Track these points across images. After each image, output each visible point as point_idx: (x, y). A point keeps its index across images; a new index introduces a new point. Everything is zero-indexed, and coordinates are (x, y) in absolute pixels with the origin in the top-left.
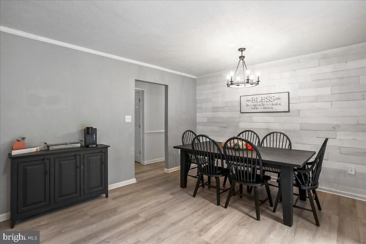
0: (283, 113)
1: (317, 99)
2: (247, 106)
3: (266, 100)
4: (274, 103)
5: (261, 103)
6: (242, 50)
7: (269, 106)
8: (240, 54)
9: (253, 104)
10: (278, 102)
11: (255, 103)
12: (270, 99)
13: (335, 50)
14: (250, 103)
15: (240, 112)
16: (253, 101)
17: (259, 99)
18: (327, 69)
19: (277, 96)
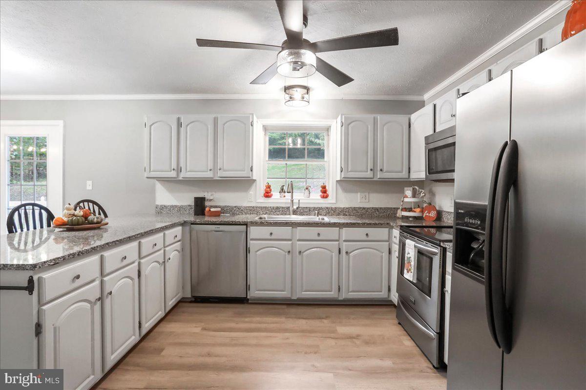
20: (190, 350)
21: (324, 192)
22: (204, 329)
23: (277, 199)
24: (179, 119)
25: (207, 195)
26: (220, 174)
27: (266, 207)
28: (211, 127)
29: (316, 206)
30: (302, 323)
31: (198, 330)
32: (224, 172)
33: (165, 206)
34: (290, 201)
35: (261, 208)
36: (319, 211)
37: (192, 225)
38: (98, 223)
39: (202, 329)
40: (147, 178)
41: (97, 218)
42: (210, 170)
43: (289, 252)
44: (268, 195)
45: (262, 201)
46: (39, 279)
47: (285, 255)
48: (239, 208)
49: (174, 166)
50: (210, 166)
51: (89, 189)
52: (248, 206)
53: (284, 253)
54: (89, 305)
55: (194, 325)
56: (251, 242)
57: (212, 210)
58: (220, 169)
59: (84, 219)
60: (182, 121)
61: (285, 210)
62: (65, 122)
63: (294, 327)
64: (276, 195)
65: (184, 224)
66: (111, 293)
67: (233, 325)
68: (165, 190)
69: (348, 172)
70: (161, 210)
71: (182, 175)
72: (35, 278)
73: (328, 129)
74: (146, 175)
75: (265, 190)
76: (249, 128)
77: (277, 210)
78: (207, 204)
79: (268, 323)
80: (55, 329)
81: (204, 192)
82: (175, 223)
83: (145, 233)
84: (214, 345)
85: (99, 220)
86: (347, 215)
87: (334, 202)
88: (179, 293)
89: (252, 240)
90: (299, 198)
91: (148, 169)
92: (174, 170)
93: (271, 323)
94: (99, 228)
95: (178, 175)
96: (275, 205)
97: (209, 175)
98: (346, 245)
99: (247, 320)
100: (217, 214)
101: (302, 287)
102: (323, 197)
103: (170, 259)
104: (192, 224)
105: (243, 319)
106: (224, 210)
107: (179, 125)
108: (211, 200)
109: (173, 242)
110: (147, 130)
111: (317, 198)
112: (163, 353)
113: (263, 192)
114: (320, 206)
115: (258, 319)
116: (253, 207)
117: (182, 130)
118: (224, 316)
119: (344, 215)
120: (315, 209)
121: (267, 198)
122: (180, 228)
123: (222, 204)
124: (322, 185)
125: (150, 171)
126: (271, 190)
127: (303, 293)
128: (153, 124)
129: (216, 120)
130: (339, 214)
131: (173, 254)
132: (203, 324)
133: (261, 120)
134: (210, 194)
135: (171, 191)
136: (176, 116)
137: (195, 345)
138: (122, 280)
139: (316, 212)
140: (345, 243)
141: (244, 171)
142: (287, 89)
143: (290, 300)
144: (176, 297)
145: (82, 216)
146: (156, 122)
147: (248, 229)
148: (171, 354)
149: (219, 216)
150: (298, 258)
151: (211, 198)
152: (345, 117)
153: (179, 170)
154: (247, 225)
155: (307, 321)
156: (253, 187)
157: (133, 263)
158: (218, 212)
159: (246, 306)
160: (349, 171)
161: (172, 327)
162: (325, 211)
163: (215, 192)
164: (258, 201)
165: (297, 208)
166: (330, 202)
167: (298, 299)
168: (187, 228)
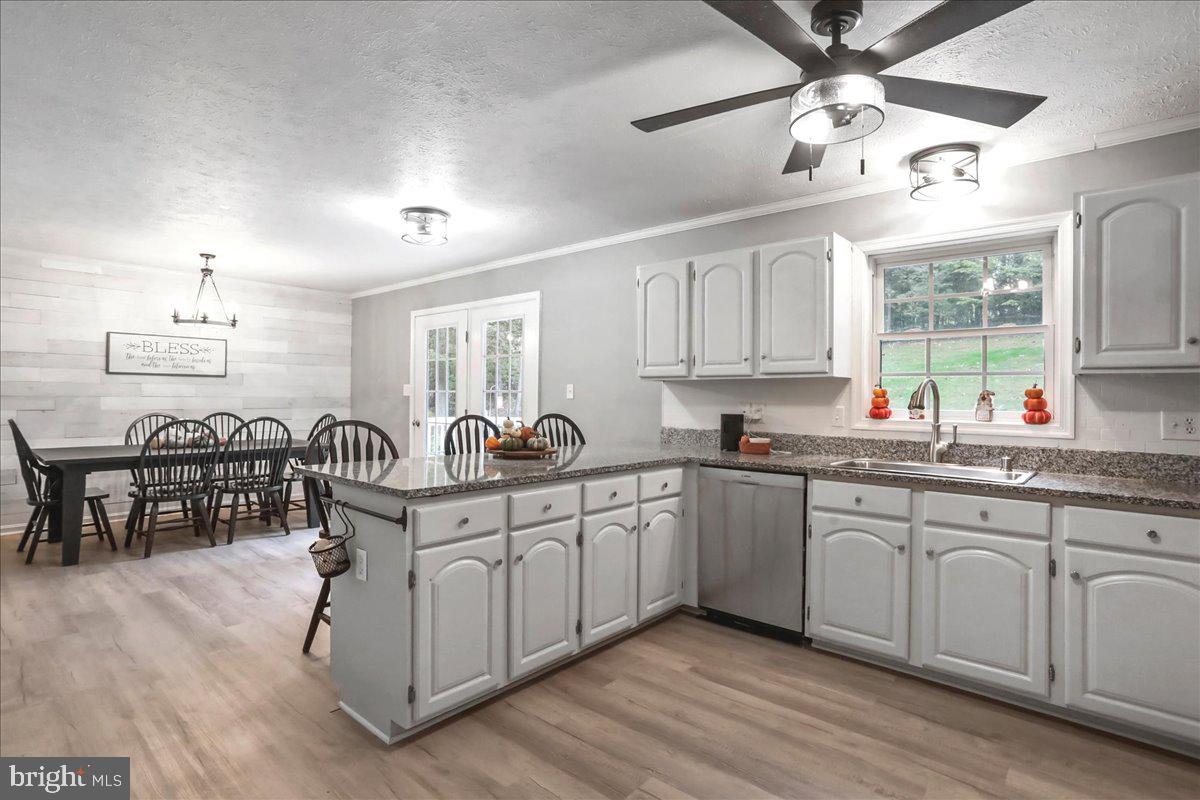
0: (215, 379)
1: (271, 358)
2: (130, 357)
3: (179, 349)
4: (198, 357)
5: (167, 355)
6: (208, 256)
7: (186, 363)
8: (202, 263)
9: (146, 354)
10: (206, 356)
11: (152, 354)
12: (188, 348)
13: (296, 289)
14: (138, 352)
15: (104, 372)
16: (147, 349)
17: (164, 344)
18: (283, 314)
19: (203, 344)
20: (652, 697)
21: (1037, 410)
22: (695, 670)
23: (901, 421)
24: (690, 265)
25: (749, 411)
26: (766, 367)
27: (872, 441)
28: (746, 274)
29: (1010, 443)
30: (914, 728)
31: (682, 668)
32: (772, 363)
33: (675, 430)
34: (930, 429)
35: (861, 441)
36: (1014, 457)
37: (701, 468)
38: (539, 449)
39: (691, 670)
40: (642, 377)
41: (539, 442)
42: (746, 360)
43: (901, 548)
44: (879, 411)
45: (861, 425)
46: (414, 512)
47: (893, 554)
48: (811, 439)
49: (683, 355)
50: (746, 352)
51: (567, 398)
52: (833, 436)
53: (889, 548)
54: (485, 568)
55: (683, 659)
56: (816, 513)
57: (752, 440)
58: (764, 358)
59: (521, 442)
60: (696, 268)
61: (920, 451)
62: (542, 293)
63: (886, 727)
64: (899, 412)
65: (686, 464)
66: (520, 558)
67: (752, 680)
68: (676, 400)
69: (1099, 349)
70: (668, 437)
71: (699, 371)
72: (409, 511)
73: (1050, 240)
74: (640, 371)
75: (873, 402)
76: (823, 266)
77: (902, 448)
78: (746, 428)
79: (826, 699)
80: (433, 586)
81: (742, 403)
82: (664, 461)
83: (592, 470)
84: (696, 702)
85: (541, 445)
86: (1112, 474)
87: (1068, 433)
88: (672, 594)
89: (816, 508)
90: (955, 421)
91: (641, 363)
92: (682, 361)
93: (833, 701)
94: (537, 458)
95: (689, 370)
96: (896, 438)
97: (744, 369)
98: (1071, 553)
99: (786, 678)
100: (763, 450)
101: (937, 641)
102: (1030, 420)
103: (648, 524)
104: (702, 465)
105: (780, 675)
106: (778, 442)
107: (691, 275)
108: (756, 421)
109: (657, 495)
110: (640, 291)
111: (1017, 423)
112: (608, 686)
113: (867, 405)
114: (1021, 444)
115: (811, 684)
116: (844, 439)
117: (697, 284)
118: (746, 658)
119: (1104, 472)
120: (1004, 450)
121: (876, 420)
122: (679, 471)
123: (779, 430)
124: (1031, 388)
125: (645, 366)
126: (887, 402)
127: (939, 656)
128: (650, 280)
129: (755, 259)
130: (1084, 470)
131: (661, 519)
132: (697, 661)
133: (859, 243)
134: (754, 408)
135: (684, 402)
136: (683, 263)
137: (665, 691)
138: (546, 543)
139: (1007, 458)
140: (1068, 549)
141: (813, 359)
142: (915, 159)
143: (906, 665)
144: (665, 600)
145: (520, 438)
146: (653, 277)
147: (809, 483)
148: (620, 691)
149: (767, 453)
150: (925, 566)
151: (756, 417)
152: (1087, 200)
153: (690, 362)
154: (805, 475)
155: (930, 726)
156: (845, 395)
157: (569, 517)
158: (763, 445)
159: (801, 652)
160: (1104, 348)
161: (645, 651)
162: (1037, 459)
163: (765, 405)
164: (858, 425)
165: (950, 446)
166: (1055, 434)
167: (926, 669)
168: (694, 473)
